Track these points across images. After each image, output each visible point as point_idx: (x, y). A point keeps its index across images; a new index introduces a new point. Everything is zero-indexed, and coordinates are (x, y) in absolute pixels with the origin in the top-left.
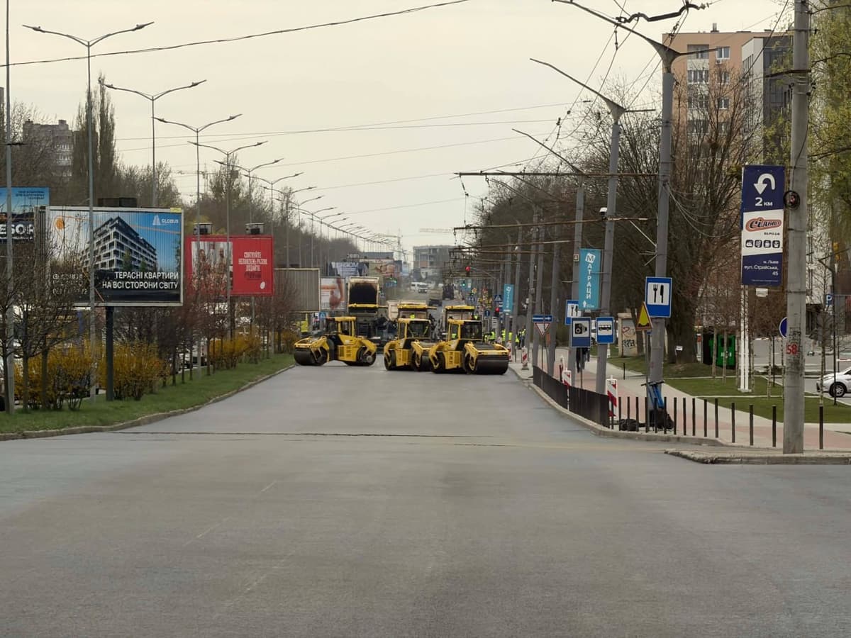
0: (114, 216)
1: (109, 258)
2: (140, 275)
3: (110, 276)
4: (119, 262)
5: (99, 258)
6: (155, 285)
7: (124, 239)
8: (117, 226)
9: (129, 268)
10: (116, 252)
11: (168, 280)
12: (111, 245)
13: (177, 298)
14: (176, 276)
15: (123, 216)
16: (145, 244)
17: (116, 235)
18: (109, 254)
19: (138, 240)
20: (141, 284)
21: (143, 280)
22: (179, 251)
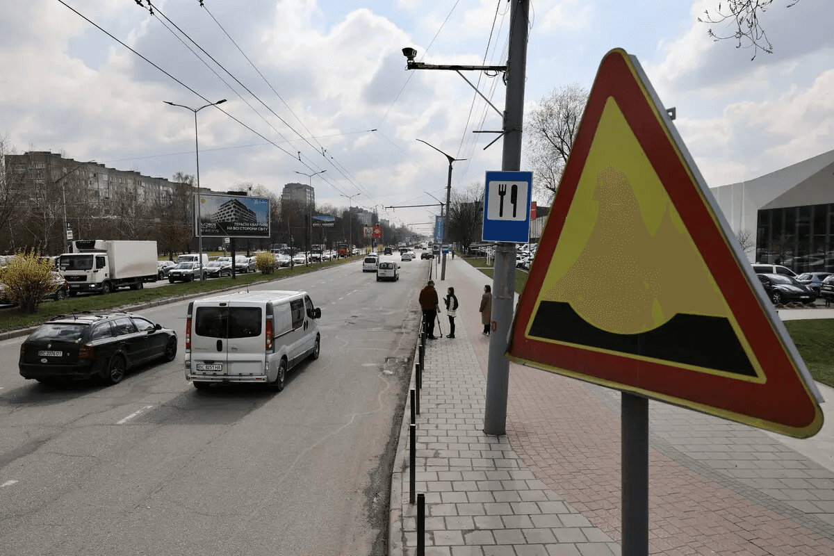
0: (233, 199)
1: (230, 217)
2: (248, 225)
3: (232, 225)
4: (236, 219)
5: (225, 217)
6: (255, 229)
7: (239, 209)
8: (235, 203)
9: (242, 222)
10: (234, 214)
11: (262, 227)
12: (232, 211)
13: (267, 234)
14: (266, 225)
15: (237, 199)
16: (250, 211)
17: (234, 207)
18: (231, 215)
19: (246, 209)
20: (248, 228)
21: (250, 226)
22: (268, 215)
